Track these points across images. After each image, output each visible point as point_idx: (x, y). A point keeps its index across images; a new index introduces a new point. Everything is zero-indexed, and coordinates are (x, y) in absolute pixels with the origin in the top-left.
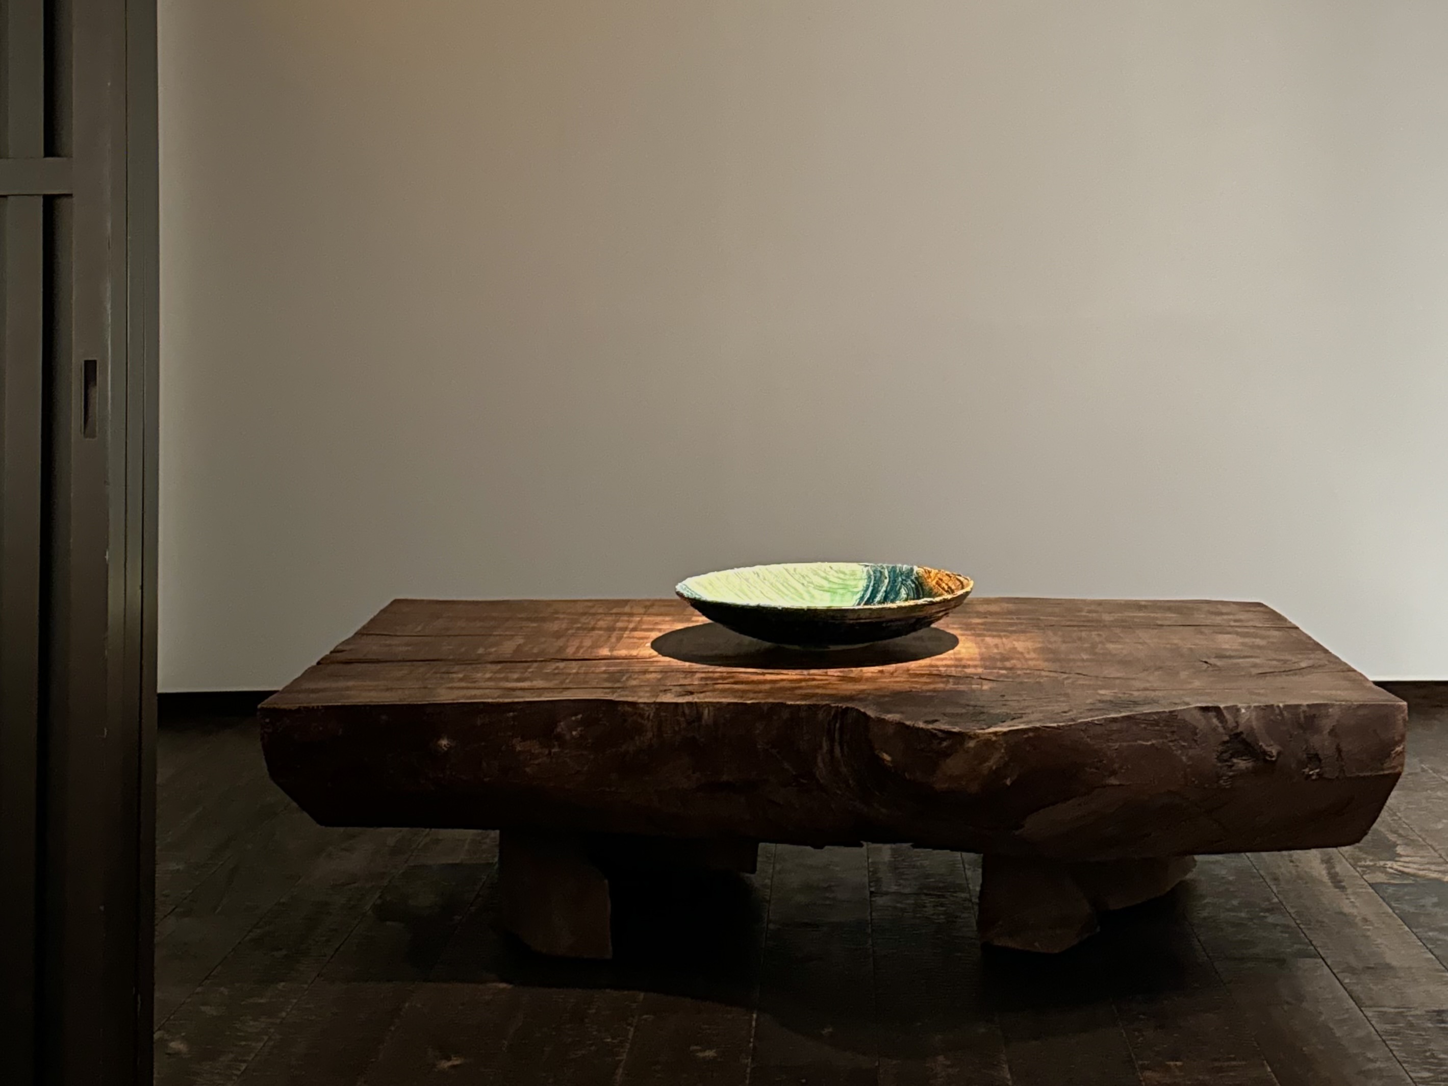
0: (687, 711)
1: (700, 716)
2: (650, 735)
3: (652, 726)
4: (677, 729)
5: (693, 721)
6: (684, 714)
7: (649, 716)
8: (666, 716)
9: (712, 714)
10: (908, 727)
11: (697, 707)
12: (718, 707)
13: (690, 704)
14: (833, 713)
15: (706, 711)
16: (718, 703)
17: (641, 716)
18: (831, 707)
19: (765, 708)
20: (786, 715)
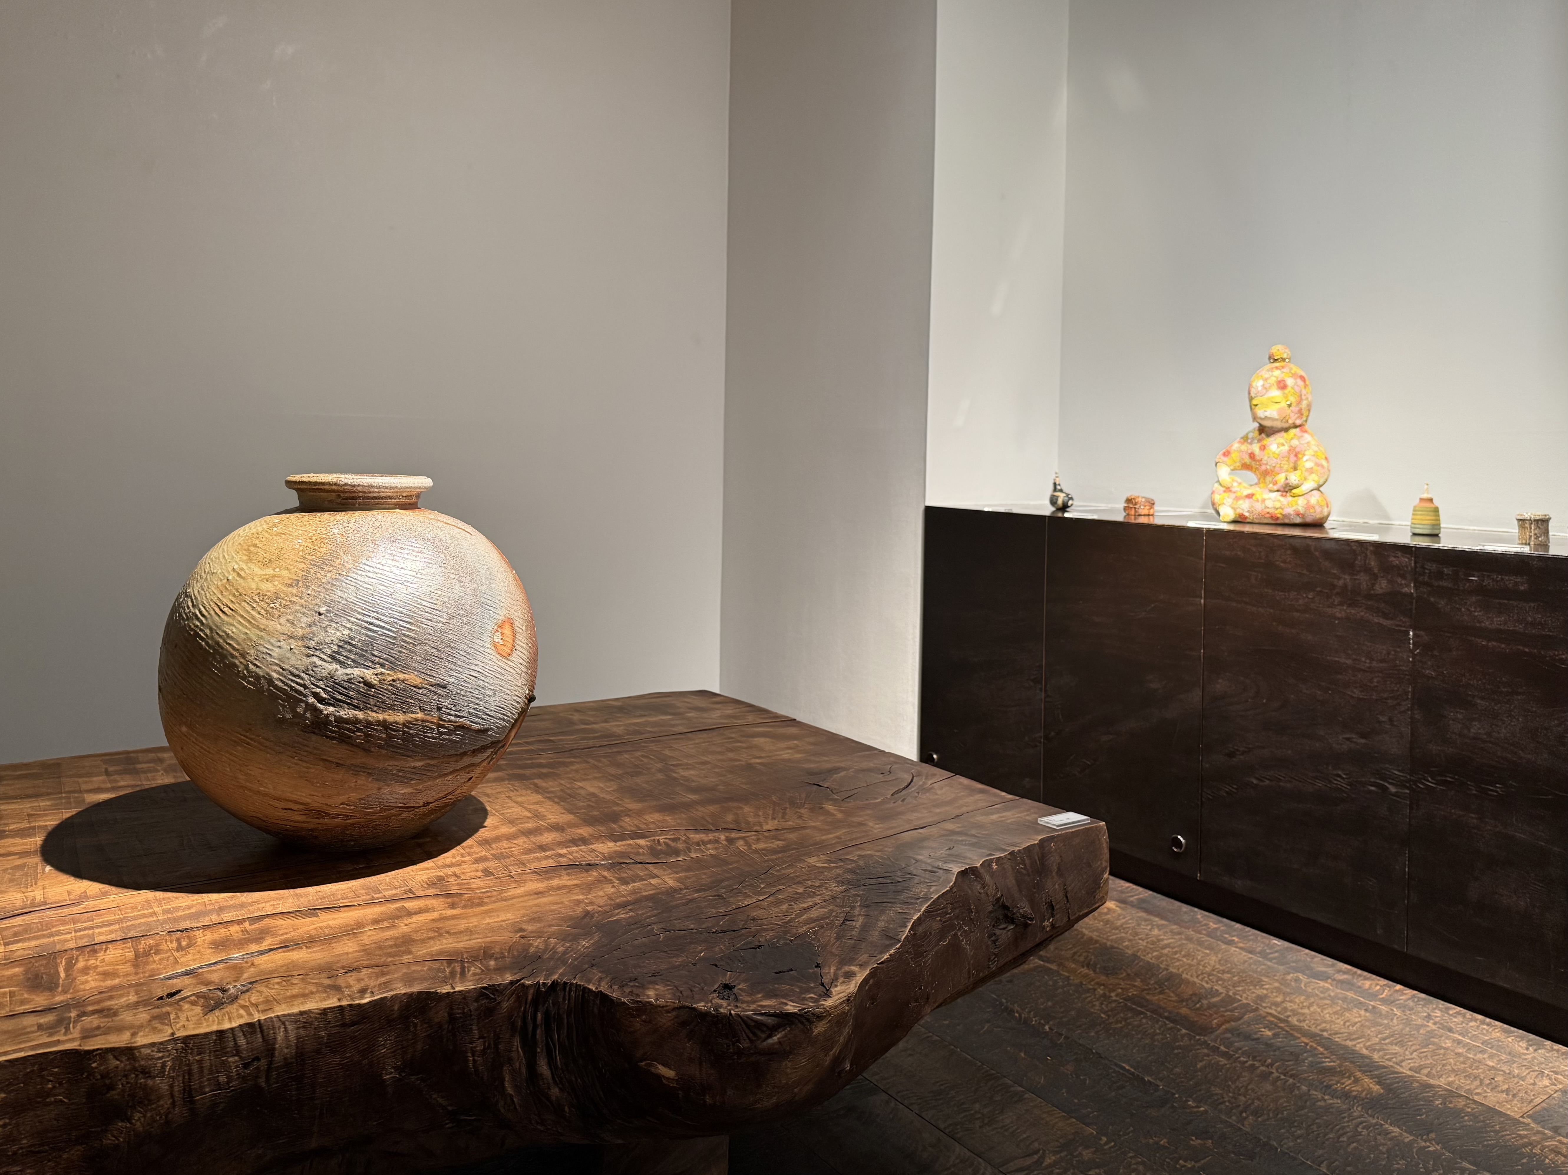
0: (242, 1041)
1: (269, 1047)
2: (166, 1103)
3: (171, 1087)
4: (223, 1079)
5: (257, 1059)
6: (237, 1051)
7: (164, 1065)
8: (200, 1062)
9: (292, 1036)
10: (704, 1015)
11: (262, 1031)
12: (304, 1020)
13: (250, 1028)
14: (530, 997)
15: (280, 1036)
16: (302, 1013)
17: (146, 1072)
18: (523, 985)
19: (396, 1008)
20: (440, 1015)
